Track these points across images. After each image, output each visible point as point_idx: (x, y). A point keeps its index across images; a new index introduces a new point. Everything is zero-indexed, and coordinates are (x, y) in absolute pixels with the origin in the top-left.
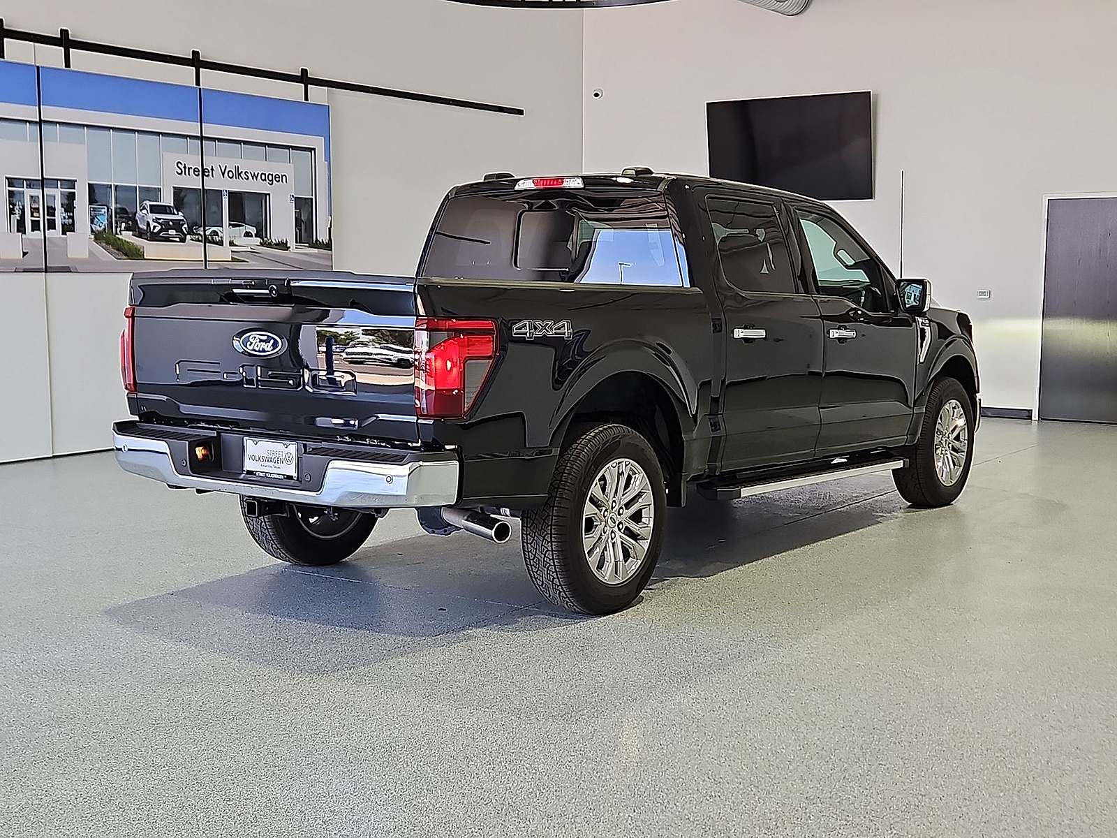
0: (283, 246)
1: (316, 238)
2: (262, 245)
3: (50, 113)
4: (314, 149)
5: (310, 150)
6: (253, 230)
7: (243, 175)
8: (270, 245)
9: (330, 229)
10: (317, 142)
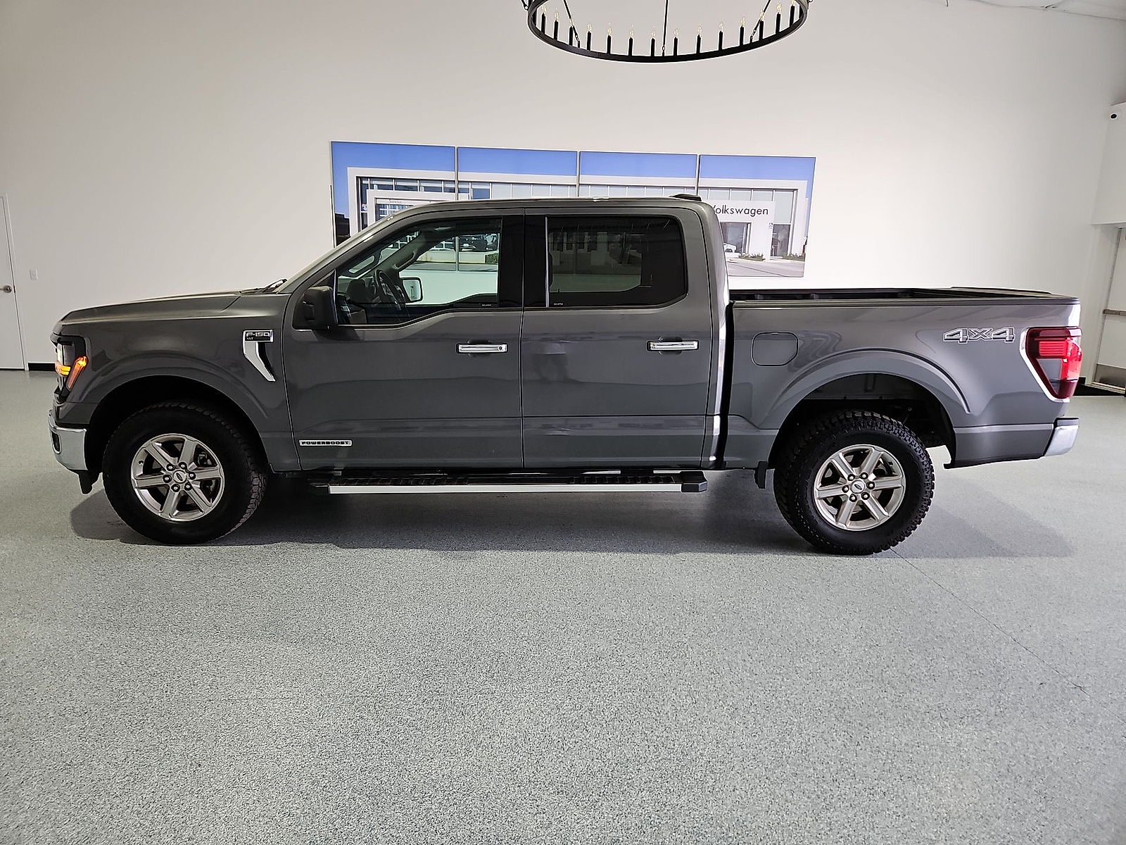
0: (759, 258)
1: (791, 253)
2: (740, 257)
3: (585, 179)
4: (797, 190)
5: (793, 190)
6: (734, 248)
7: (728, 211)
8: (747, 258)
9: (804, 246)
10: (801, 185)
